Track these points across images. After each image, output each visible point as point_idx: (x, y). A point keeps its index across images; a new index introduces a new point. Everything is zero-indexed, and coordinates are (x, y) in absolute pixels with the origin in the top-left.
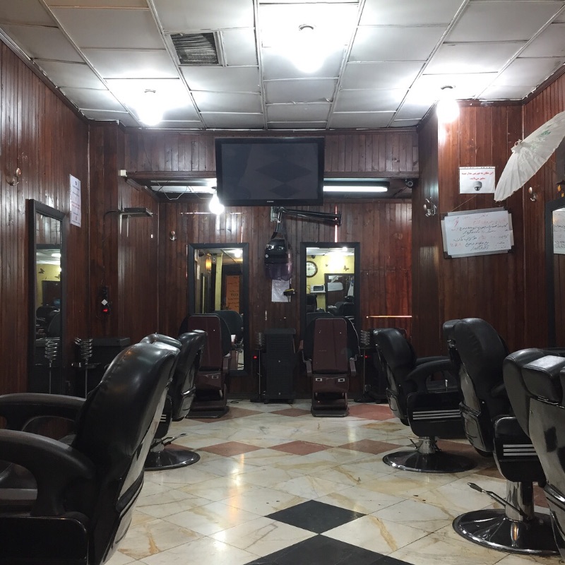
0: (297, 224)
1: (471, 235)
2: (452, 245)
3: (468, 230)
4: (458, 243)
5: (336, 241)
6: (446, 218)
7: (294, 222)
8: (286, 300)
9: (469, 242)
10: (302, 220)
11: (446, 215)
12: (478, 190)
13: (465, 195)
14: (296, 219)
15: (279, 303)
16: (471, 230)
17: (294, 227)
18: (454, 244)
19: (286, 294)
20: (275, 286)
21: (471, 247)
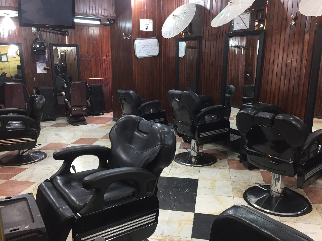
0: (46, 34)
1: (145, 48)
2: (138, 52)
3: (144, 46)
4: (140, 52)
5: (67, 44)
6: (136, 41)
7: (45, 33)
8: (45, 72)
9: (144, 51)
10: (49, 32)
11: (136, 39)
12: (147, 29)
13: (142, 31)
14: (46, 32)
15: (41, 73)
16: (145, 46)
17: (45, 35)
18: (139, 52)
19: (45, 69)
20: (38, 65)
21: (145, 53)
